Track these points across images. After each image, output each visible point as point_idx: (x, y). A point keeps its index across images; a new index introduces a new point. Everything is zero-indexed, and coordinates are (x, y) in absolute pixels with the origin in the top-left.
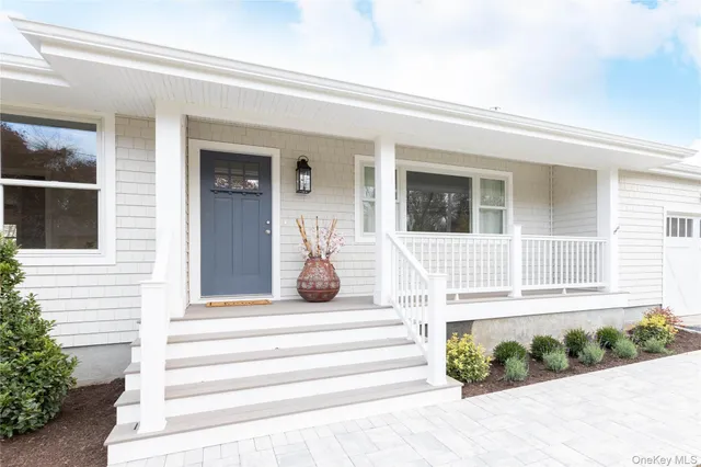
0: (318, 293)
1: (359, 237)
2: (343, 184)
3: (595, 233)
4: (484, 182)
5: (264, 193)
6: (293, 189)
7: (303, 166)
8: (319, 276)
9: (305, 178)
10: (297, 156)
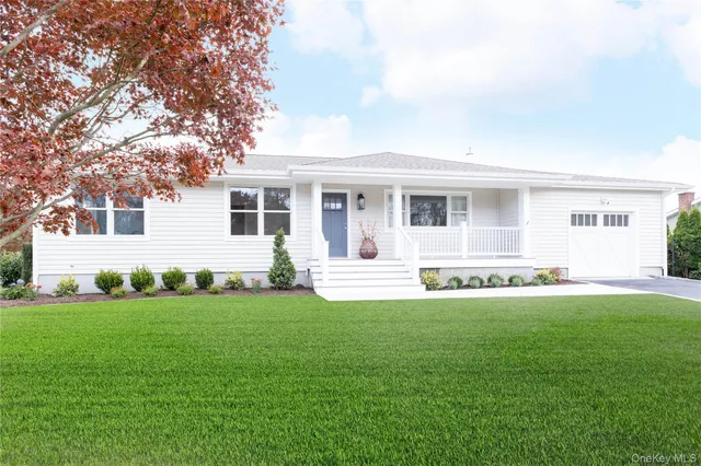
0: (368, 255)
1: (387, 230)
2: (379, 204)
3: (517, 225)
4: (454, 198)
5: (343, 210)
6: (356, 207)
7: (360, 196)
8: (369, 247)
9: (362, 200)
10: (358, 192)
